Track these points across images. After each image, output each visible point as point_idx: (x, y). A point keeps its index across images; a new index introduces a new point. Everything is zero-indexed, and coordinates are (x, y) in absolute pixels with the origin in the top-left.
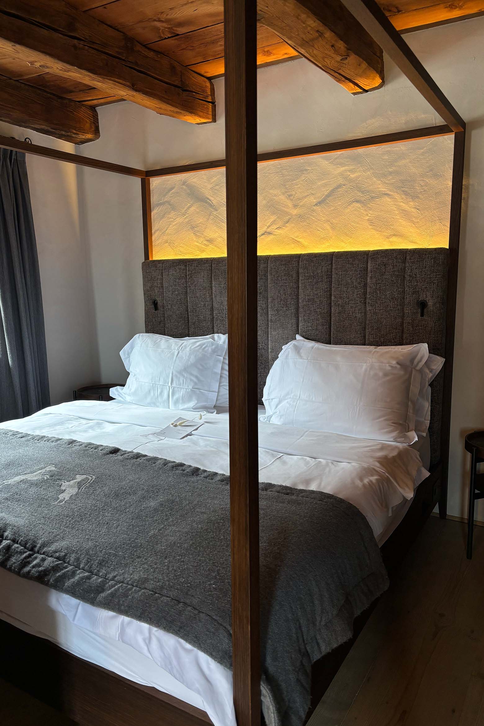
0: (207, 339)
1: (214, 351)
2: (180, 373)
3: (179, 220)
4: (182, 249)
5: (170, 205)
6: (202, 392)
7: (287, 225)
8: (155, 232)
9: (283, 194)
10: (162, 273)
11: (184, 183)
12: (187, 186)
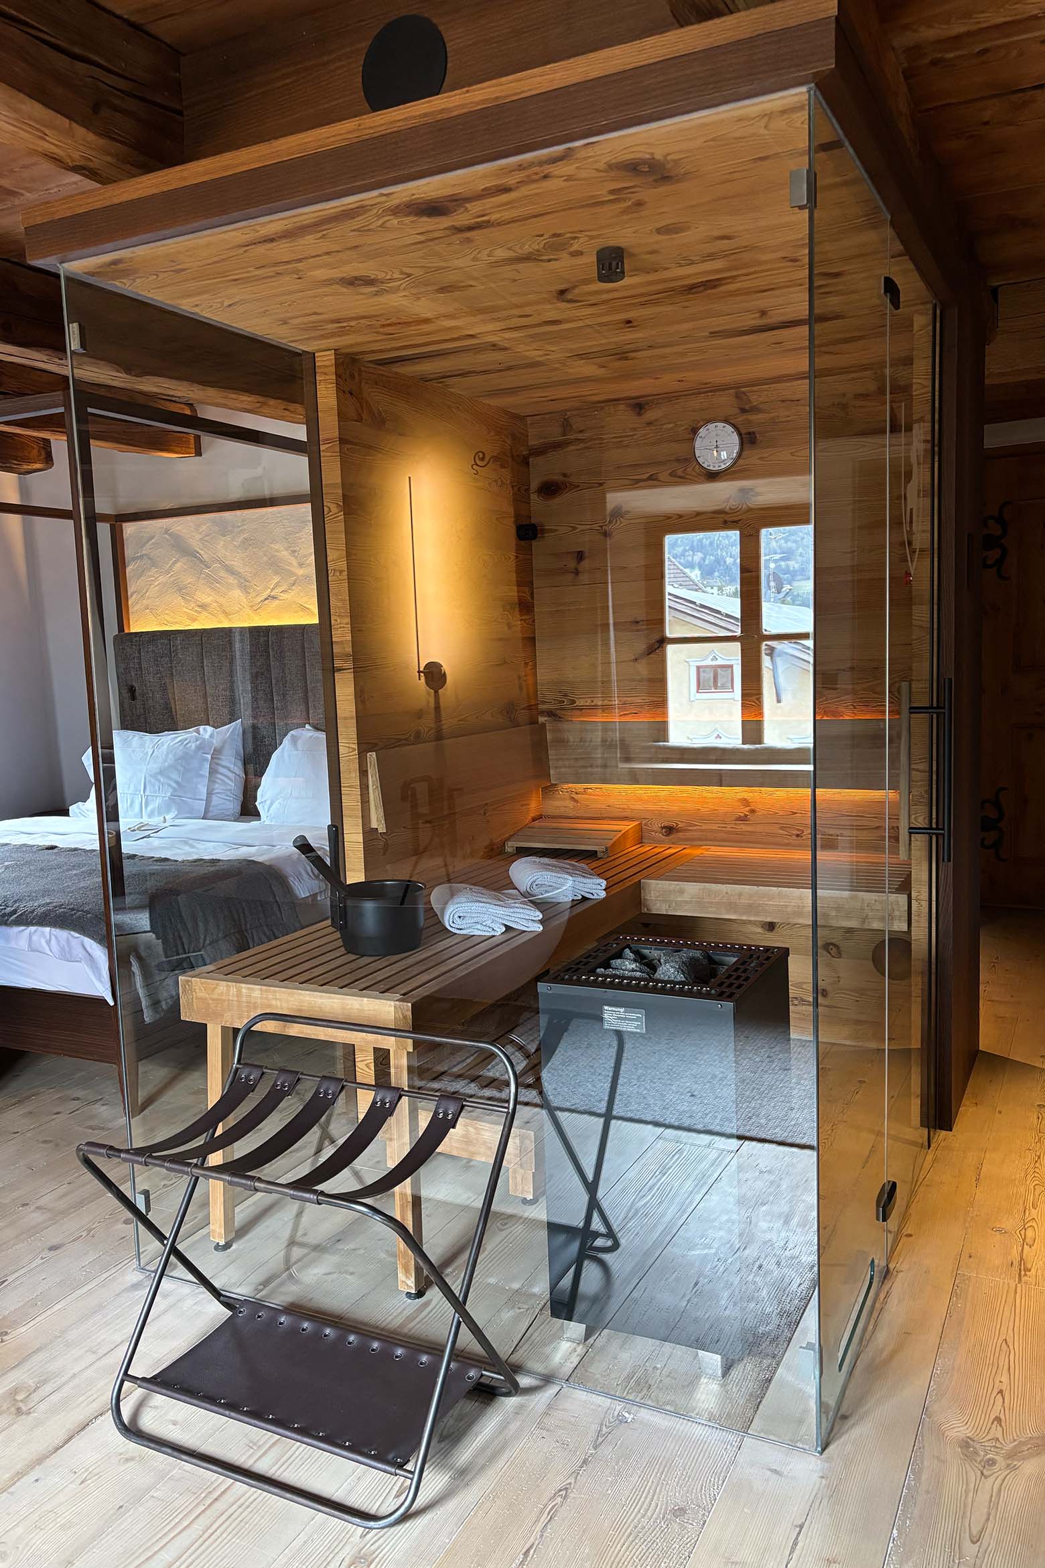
0: (191, 732)
1: (199, 748)
2: (154, 776)
3: (162, 579)
4: (167, 617)
5: (150, 559)
6: (183, 800)
7: (293, 588)
8: (132, 595)
9: (286, 549)
10: (140, 649)
11: (166, 531)
12: (170, 535)
